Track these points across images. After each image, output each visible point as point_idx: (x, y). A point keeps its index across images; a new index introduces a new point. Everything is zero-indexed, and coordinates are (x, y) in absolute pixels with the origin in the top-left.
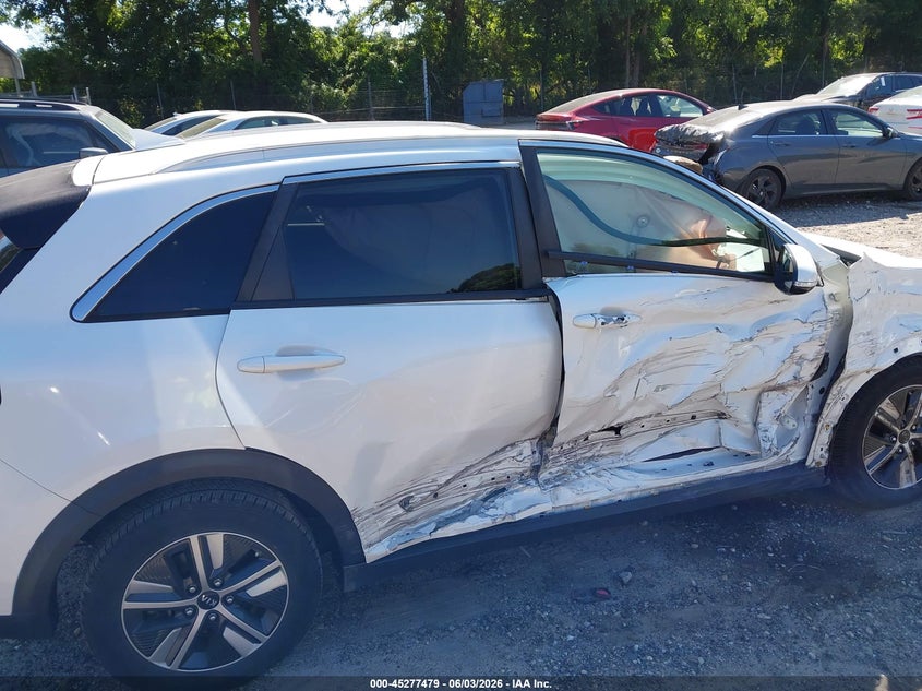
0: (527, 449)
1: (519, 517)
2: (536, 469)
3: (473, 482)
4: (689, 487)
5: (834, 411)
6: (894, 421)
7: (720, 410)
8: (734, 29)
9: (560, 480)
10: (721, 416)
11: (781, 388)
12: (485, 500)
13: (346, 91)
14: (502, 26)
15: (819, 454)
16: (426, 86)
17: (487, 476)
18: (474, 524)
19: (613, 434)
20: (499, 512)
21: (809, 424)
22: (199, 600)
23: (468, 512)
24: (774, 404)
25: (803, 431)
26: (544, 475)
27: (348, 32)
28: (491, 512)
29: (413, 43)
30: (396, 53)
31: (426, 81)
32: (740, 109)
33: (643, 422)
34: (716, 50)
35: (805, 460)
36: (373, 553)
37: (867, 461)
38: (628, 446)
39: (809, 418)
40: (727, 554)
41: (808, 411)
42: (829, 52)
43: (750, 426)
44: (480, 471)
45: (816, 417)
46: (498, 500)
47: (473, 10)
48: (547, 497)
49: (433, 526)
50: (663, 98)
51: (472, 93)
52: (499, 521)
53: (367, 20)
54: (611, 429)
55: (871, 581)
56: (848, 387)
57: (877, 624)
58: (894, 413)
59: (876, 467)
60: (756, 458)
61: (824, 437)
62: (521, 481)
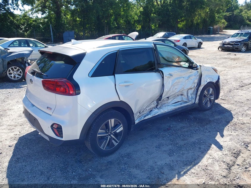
0: (155, 102)
1: (156, 115)
2: (157, 106)
3: (148, 109)
4: (179, 108)
5: (199, 93)
6: (207, 95)
7: (182, 93)
8: (130, 20)
9: (160, 108)
10: (182, 95)
11: (191, 89)
12: (150, 112)
13: (26, 33)
14: (71, 17)
15: (197, 101)
16: (52, 32)
17: (149, 108)
18: (150, 116)
19: (167, 99)
20: (153, 114)
21: (195, 96)
22: (109, 134)
23: (147, 115)
24: (191, 92)
25: (194, 97)
26: (158, 107)
27: (25, 16)
28: (151, 114)
29: (46, 20)
30: (41, 23)
31: (51, 31)
32: (145, 39)
33: (171, 96)
34: (126, 26)
35: (195, 102)
36: (136, 122)
37: (203, 102)
38: (170, 101)
39: (195, 94)
40: (186, 121)
41: (195, 93)
42: (151, 27)
43: (187, 96)
44: (149, 107)
45: (196, 94)
46: (152, 112)
47: (63, 12)
48: (159, 111)
49: (143, 117)
50: (123, 37)
51: (65, 34)
52: (153, 116)
53: (30, 13)
54: (167, 98)
55: (210, 121)
56: (201, 88)
57: (214, 126)
58: (207, 93)
59: (205, 103)
60: (188, 102)
61: (198, 98)
62: (154, 108)
